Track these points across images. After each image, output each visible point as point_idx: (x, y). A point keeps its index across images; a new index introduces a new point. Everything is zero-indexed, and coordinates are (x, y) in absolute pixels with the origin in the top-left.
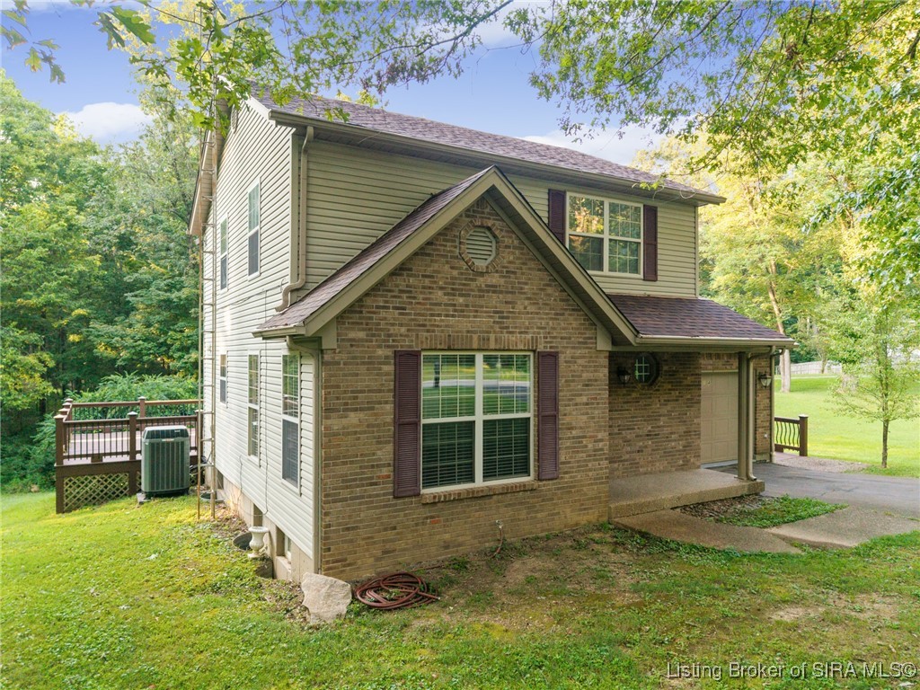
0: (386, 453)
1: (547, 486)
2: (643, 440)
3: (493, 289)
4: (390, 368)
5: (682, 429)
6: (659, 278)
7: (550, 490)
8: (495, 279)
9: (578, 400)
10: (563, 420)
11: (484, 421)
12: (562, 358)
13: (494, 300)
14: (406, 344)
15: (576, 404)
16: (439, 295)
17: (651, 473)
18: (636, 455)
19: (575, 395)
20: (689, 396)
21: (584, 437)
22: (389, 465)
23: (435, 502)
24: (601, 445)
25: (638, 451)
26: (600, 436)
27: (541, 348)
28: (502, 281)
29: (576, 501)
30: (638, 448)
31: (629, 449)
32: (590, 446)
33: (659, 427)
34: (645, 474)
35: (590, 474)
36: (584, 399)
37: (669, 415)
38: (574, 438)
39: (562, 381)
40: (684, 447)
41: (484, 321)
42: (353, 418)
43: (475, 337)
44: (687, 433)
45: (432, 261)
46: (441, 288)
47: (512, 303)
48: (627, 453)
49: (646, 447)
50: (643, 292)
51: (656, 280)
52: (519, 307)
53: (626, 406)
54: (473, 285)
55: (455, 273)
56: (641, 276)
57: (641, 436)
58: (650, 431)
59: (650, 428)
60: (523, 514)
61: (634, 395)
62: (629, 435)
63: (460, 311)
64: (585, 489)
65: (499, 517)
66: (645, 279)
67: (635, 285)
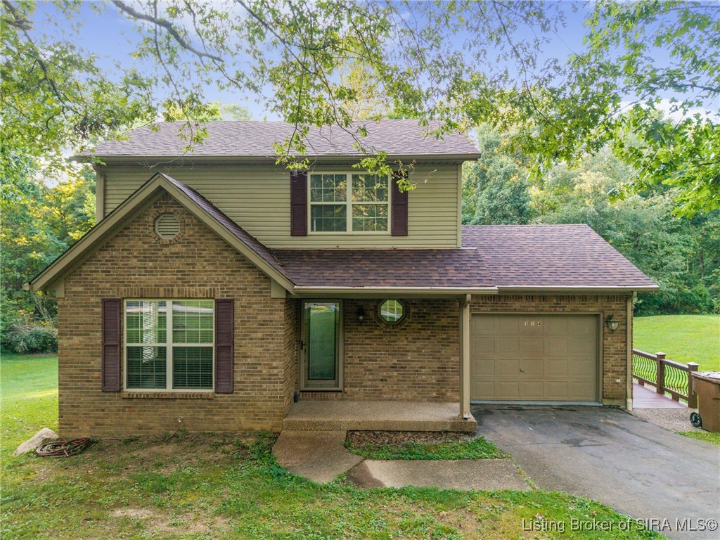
0: (97, 363)
1: (224, 398)
2: (388, 371)
3: (177, 255)
4: (99, 310)
5: (435, 365)
6: (409, 233)
7: (225, 401)
8: (178, 248)
9: (253, 335)
10: (238, 350)
11: (173, 347)
12: (237, 304)
13: (178, 263)
14: (111, 294)
15: (252, 339)
16: (134, 262)
17: (395, 400)
18: (380, 385)
19: (250, 332)
20: (445, 336)
21: (260, 364)
22: (99, 371)
23: (130, 398)
24: (275, 371)
25: (382, 380)
26: (275, 364)
27: (218, 296)
28: (184, 249)
29: (250, 412)
30: (381, 377)
31: (371, 377)
32: (265, 371)
33: (405, 361)
34: (390, 400)
35: (265, 393)
36: (260, 335)
37: (418, 351)
38: (249, 364)
39: (238, 321)
40: (438, 381)
41: (169, 278)
42: (76, 340)
43: (161, 289)
44: (443, 368)
45: (129, 240)
46: (136, 257)
47: (193, 265)
48: (369, 380)
49: (390, 377)
50: (391, 246)
51: (407, 235)
52: (199, 267)
53: (368, 341)
54: (160, 253)
55: (146, 246)
56: (389, 232)
57: (385, 367)
58: (395, 364)
59: (395, 361)
60: (202, 416)
61: (376, 332)
62: (370, 365)
63: (151, 272)
64: (259, 404)
65: (182, 415)
66: (393, 234)
67: (382, 240)
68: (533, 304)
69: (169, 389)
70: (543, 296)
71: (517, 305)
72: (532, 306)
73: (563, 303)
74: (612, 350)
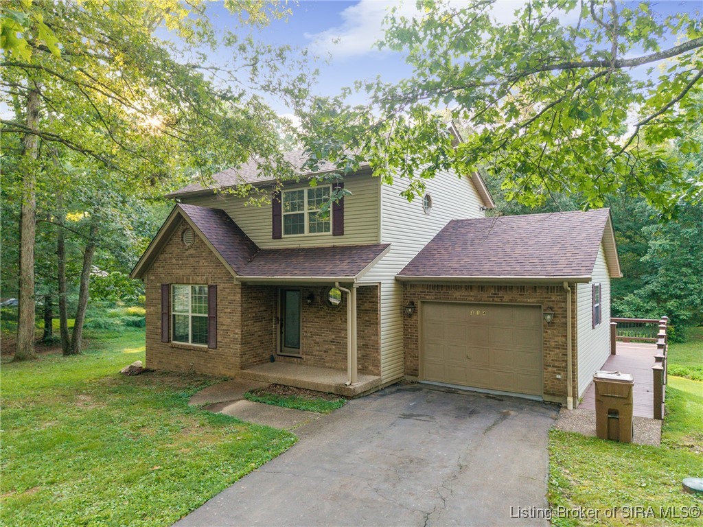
0: (159, 323)
1: (212, 352)
2: (328, 344)
3: (191, 256)
4: (160, 291)
6: (345, 233)
7: (213, 354)
8: (192, 251)
9: (226, 310)
10: (220, 320)
11: (192, 316)
12: (218, 288)
13: (192, 260)
14: (166, 281)
15: (225, 313)
16: (174, 261)
17: (334, 368)
18: (324, 355)
19: (225, 308)
20: (367, 318)
21: (229, 330)
22: (160, 328)
24: (237, 336)
25: (325, 351)
26: (237, 331)
27: (210, 283)
28: (194, 252)
29: (224, 363)
30: (325, 349)
31: (318, 348)
32: (231, 336)
33: (340, 337)
34: (330, 368)
35: (232, 350)
36: (229, 310)
38: (224, 330)
39: (219, 300)
40: (363, 356)
41: (188, 270)
43: (185, 278)
45: (172, 247)
46: (175, 258)
47: (198, 262)
48: (317, 351)
49: (330, 349)
50: (332, 244)
51: (343, 235)
52: (201, 264)
53: (316, 320)
54: (184, 254)
55: (179, 251)
56: (331, 233)
57: (327, 341)
58: (333, 339)
59: (333, 337)
60: (202, 362)
61: (322, 313)
62: (318, 339)
63: (181, 267)
64: (229, 358)
65: (193, 360)
66: (334, 234)
67: (326, 239)
68: (472, 294)
69: (190, 343)
70: (482, 286)
71: (457, 294)
72: (471, 296)
73: (501, 293)
74: (553, 344)
